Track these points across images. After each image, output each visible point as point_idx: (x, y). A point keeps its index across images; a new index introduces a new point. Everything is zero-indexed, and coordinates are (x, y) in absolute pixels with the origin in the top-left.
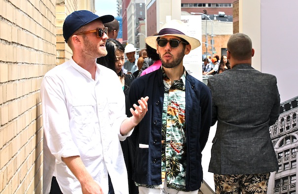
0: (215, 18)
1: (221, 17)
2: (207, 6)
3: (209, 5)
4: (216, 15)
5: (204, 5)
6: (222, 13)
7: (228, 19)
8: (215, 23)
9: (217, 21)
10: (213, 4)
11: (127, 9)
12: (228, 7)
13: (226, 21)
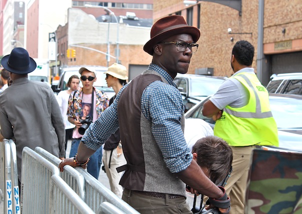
0: (121, 21)
1: (130, 20)
2: (110, 5)
3: (113, 5)
4: (124, 17)
5: (106, 5)
6: (131, 15)
7: (140, 23)
8: (121, 28)
9: (125, 25)
10: (119, 3)
11: (4, 11)
12: (139, 9)
13: (137, 25)
